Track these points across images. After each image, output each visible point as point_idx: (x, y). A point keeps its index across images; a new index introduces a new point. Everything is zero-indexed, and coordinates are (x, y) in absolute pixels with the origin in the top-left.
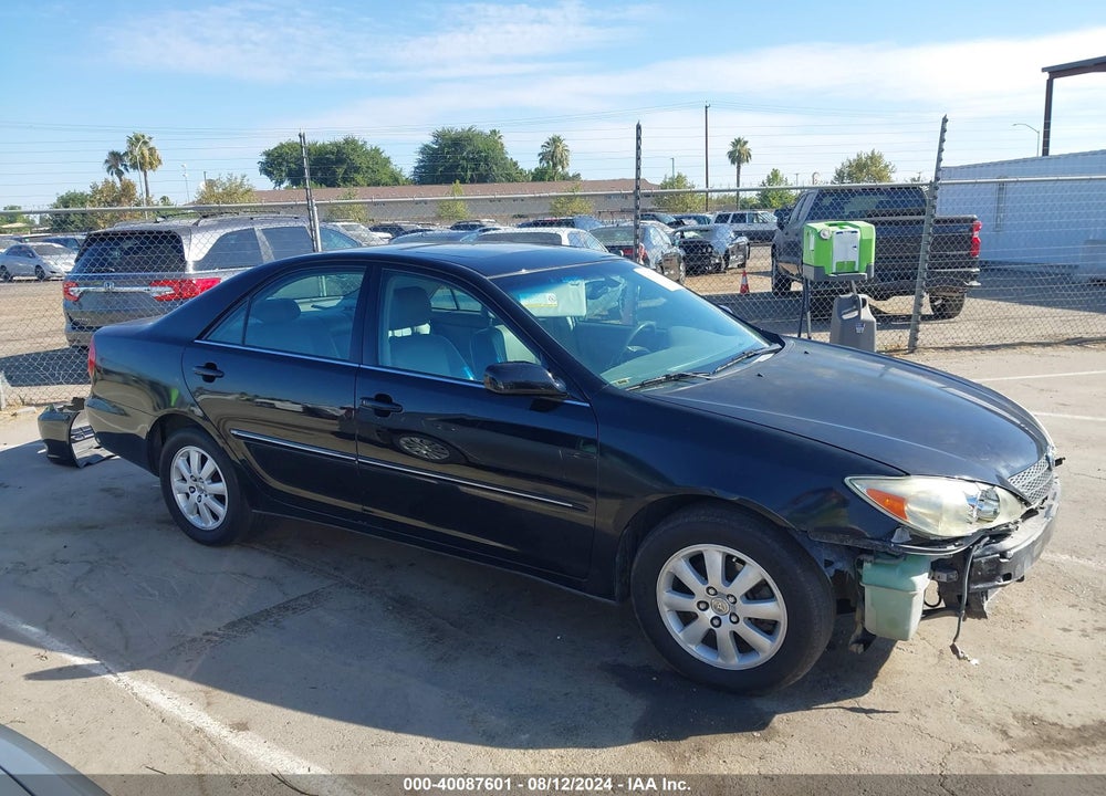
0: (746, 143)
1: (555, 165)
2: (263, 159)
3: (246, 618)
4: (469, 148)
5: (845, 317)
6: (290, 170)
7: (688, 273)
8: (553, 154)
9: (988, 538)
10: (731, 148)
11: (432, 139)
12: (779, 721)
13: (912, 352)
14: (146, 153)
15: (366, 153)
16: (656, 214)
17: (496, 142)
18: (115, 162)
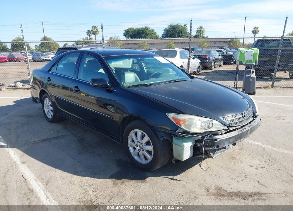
0: (258, 28)
1: (200, 34)
2: (124, 32)
3: (45, 139)
4: (177, 29)
5: (247, 76)
6: (131, 35)
7: (224, 64)
8: (200, 31)
9: (211, 135)
10: (253, 30)
11: (168, 27)
12: (149, 179)
13: (272, 88)
14: (96, 30)
15: (150, 31)
16: (224, 47)
17: (185, 28)
18: (89, 32)
